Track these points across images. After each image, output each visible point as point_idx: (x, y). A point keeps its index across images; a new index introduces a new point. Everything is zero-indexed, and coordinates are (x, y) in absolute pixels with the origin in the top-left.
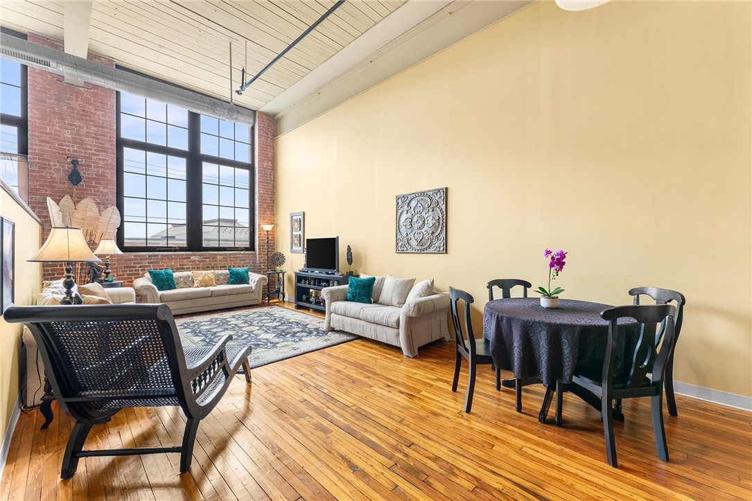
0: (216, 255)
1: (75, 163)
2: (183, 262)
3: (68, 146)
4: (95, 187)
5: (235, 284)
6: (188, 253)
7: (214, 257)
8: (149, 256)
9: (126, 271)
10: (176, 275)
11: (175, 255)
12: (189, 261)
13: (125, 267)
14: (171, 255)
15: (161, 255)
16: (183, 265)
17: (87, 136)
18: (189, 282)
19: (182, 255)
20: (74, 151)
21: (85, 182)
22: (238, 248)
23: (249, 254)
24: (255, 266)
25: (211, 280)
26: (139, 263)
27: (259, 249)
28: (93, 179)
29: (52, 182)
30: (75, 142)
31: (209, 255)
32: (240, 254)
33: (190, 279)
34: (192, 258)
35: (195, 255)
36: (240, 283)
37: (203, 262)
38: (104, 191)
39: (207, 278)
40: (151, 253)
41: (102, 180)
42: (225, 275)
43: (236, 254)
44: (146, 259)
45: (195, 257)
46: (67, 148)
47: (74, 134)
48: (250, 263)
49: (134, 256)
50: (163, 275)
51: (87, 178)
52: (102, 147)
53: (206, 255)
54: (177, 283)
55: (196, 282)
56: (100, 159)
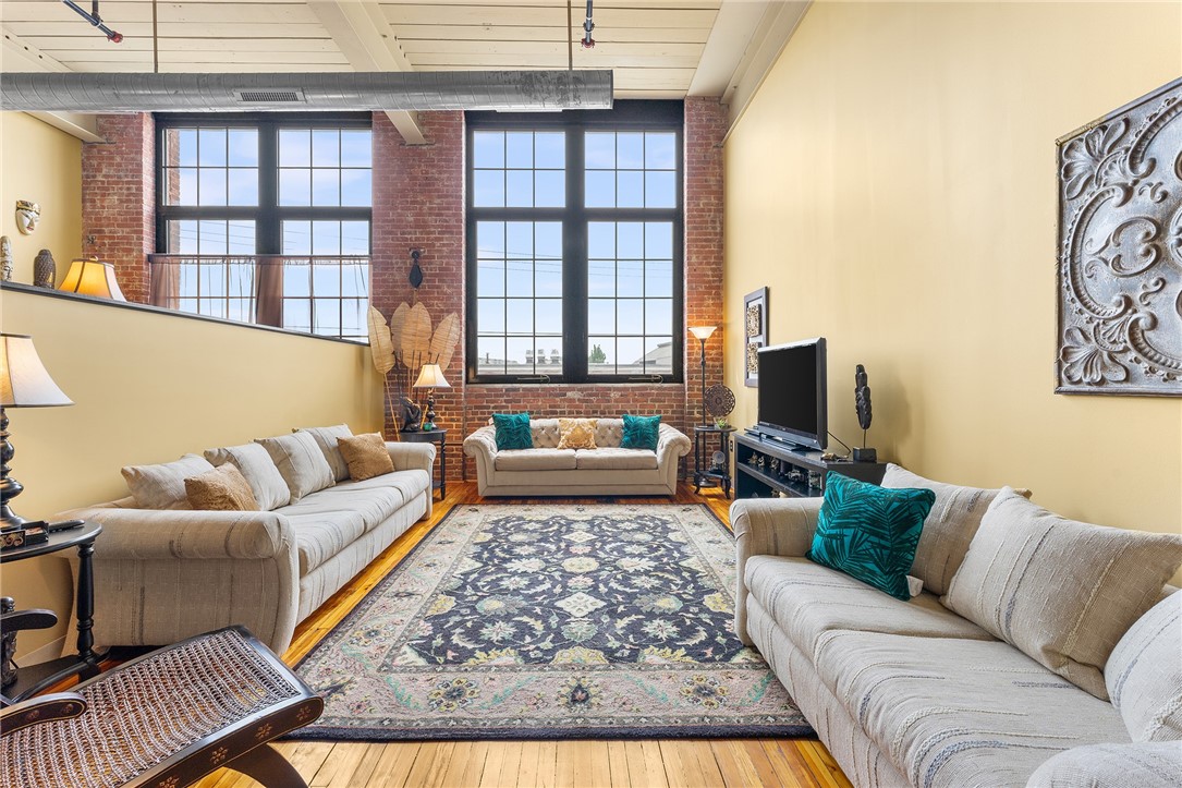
0: (609, 389)
1: (416, 255)
2: (555, 401)
3: (410, 233)
4: (438, 287)
5: (630, 447)
6: (562, 385)
7: (605, 393)
8: (507, 390)
9: (476, 413)
10: (534, 423)
11: (543, 389)
12: (564, 400)
13: (476, 407)
14: (538, 389)
15: (524, 389)
16: (555, 407)
17: (430, 214)
18: (552, 438)
19: (553, 389)
20: (417, 239)
21: (428, 281)
22: (650, 376)
23: (671, 389)
24: (682, 412)
25: (587, 437)
26: (493, 402)
27: (690, 378)
28: (436, 275)
29: (394, 287)
30: (417, 227)
31: (597, 389)
32: (652, 389)
33: (557, 432)
34: (569, 394)
35: (573, 389)
36: (640, 447)
37: (586, 401)
38: (449, 291)
39: (579, 432)
40: (509, 386)
41: (447, 275)
42: (617, 428)
43: (646, 388)
44: (502, 396)
45: (574, 392)
46: (409, 237)
47: (417, 215)
48: (672, 406)
49: (488, 390)
50: (512, 424)
51: (431, 275)
52: (447, 227)
53: (592, 389)
54: (536, 438)
55: (563, 438)
56: (444, 245)
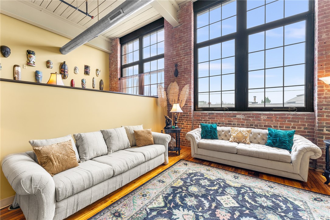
0: (260, 114)
1: (176, 65)
2: (230, 119)
3: (175, 58)
4: (183, 76)
5: (272, 146)
6: (234, 112)
7: (258, 117)
8: (209, 114)
9: (197, 122)
10: (219, 128)
11: (225, 114)
12: (235, 119)
13: (197, 120)
14: (222, 114)
15: (216, 113)
16: (230, 121)
17: (181, 50)
18: (227, 136)
19: (230, 114)
20: (177, 60)
21: (180, 74)
22: (288, 108)
23: (304, 115)
24: (313, 129)
25: (245, 138)
26: (203, 118)
27: (320, 109)
28: (182, 72)
29: (170, 78)
30: (177, 55)
31: (253, 114)
32: (289, 115)
33: (230, 134)
34: (238, 116)
35: (240, 114)
37: (247, 120)
38: (187, 77)
39: (240, 135)
40: (210, 112)
41: (186, 71)
42: (263, 135)
43: (285, 114)
44: (207, 116)
45: (240, 115)
46: (174, 60)
47: (177, 51)
48: (304, 125)
49: (202, 113)
50: (208, 128)
51: (181, 72)
52: (186, 53)
53: (250, 114)
54: (220, 135)
55: (232, 137)
56: (185, 60)
